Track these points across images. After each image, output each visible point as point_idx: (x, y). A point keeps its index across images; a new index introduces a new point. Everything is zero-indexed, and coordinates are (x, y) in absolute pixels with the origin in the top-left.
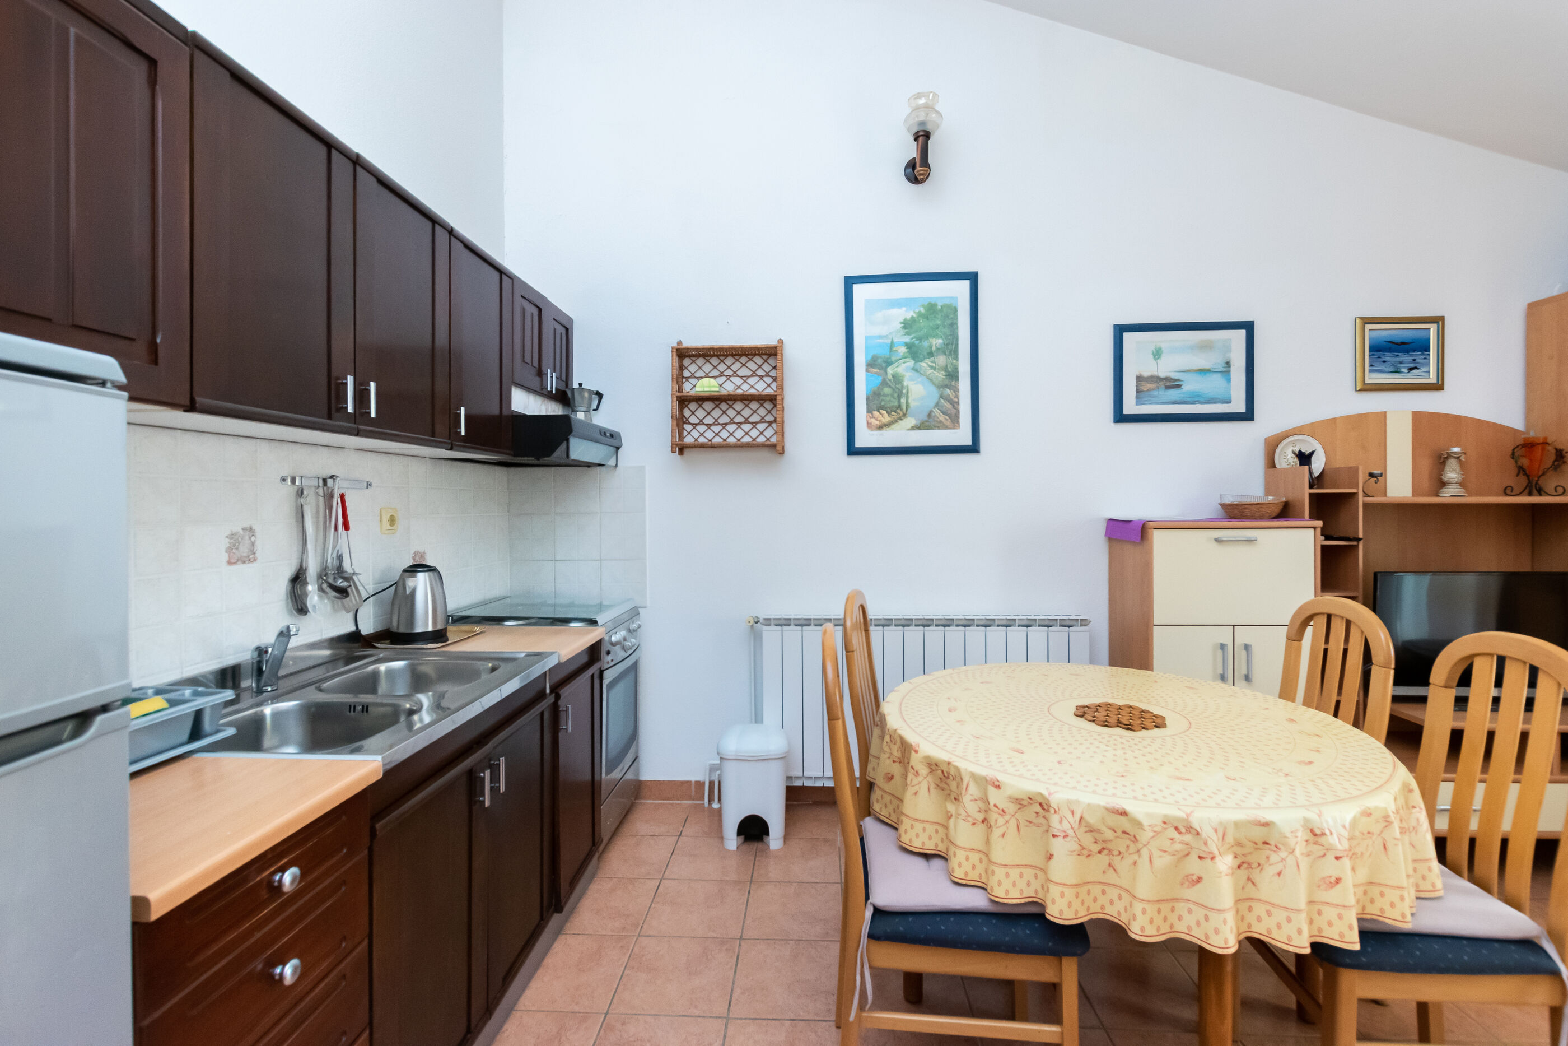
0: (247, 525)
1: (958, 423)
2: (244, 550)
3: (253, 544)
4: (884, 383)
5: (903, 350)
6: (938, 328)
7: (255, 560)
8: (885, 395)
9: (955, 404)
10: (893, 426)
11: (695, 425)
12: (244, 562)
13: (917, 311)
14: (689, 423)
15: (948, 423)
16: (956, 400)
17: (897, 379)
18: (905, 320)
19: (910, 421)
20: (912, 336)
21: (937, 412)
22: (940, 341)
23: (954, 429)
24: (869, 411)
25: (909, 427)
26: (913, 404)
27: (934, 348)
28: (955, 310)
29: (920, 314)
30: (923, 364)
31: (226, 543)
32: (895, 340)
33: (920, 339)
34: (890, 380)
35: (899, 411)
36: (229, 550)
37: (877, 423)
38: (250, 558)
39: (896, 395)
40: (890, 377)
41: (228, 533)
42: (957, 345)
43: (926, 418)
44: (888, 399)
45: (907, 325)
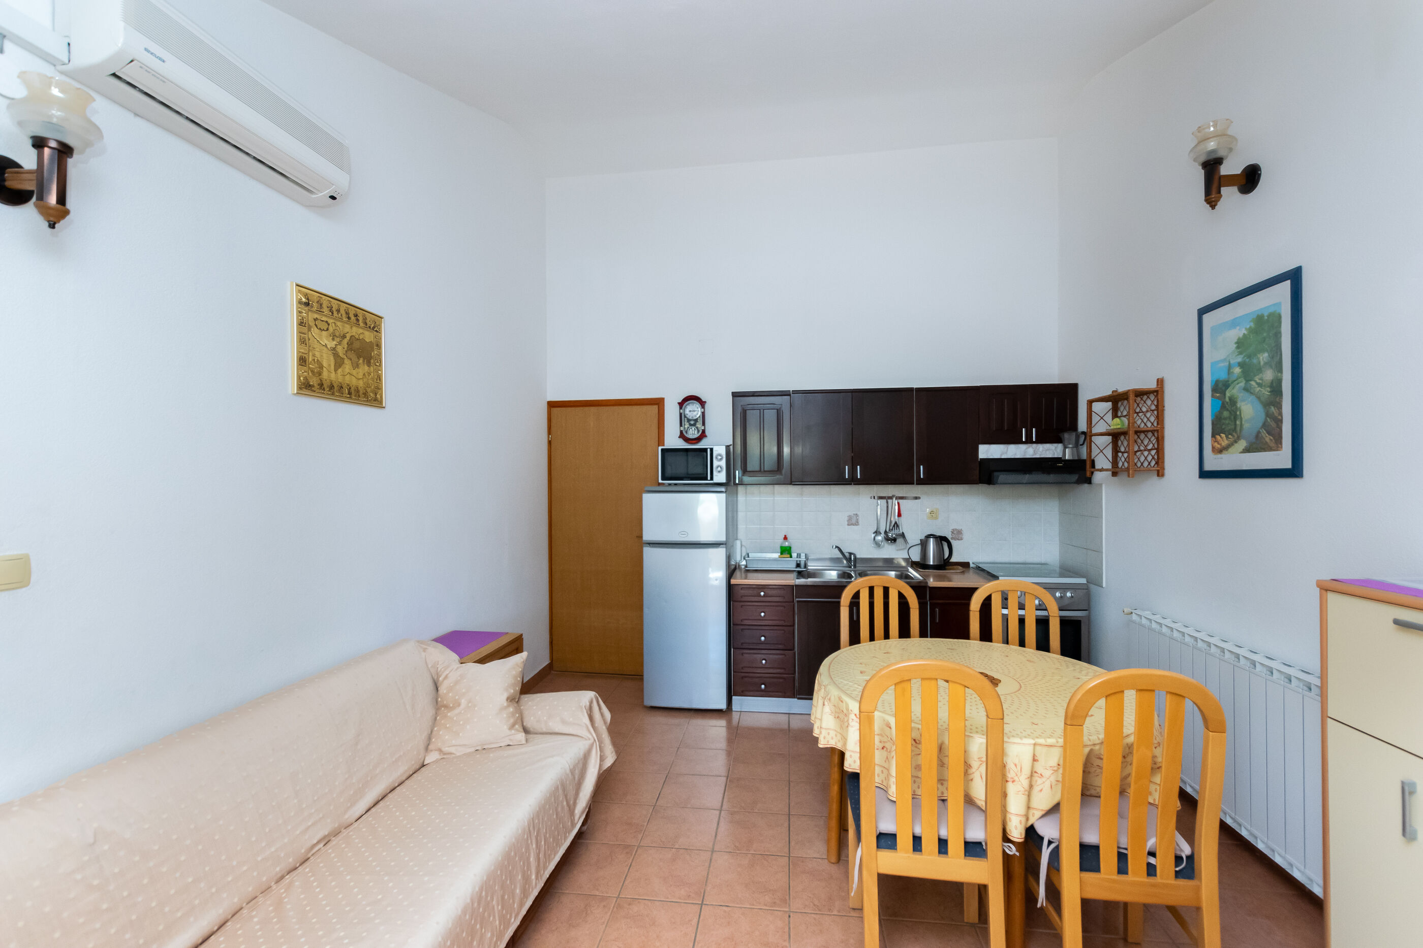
0: (855, 513)
1: (1281, 443)
2: (854, 521)
3: (857, 519)
4: (1223, 407)
5: (1237, 370)
6: (1264, 341)
7: (858, 525)
8: (1225, 419)
9: (1279, 422)
10: (1230, 450)
11: (1123, 453)
12: (854, 525)
13: (1248, 327)
14: (1121, 452)
15: (1272, 444)
16: (1280, 417)
17: (1233, 401)
18: (1239, 339)
19: (1242, 444)
20: (1244, 354)
21: (1264, 433)
22: (1266, 355)
23: (1277, 450)
24: (1213, 436)
25: (1241, 450)
26: (1246, 426)
27: (1262, 363)
28: (1280, 317)
29: (1251, 330)
30: (1253, 383)
31: (846, 519)
32: (1232, 362)
33: (1249, 357)
34: (1227, 403)
35: (1234, 434)
36: (848, 521)
37: (1219, 446)
38: (857, 524)
39: (1232, 417)
40: (1227, 399)
41: (848, 515)
42: (1281, 355)
43: (1254, 440)
44: (1227, 422)
45: (1241, 344)
